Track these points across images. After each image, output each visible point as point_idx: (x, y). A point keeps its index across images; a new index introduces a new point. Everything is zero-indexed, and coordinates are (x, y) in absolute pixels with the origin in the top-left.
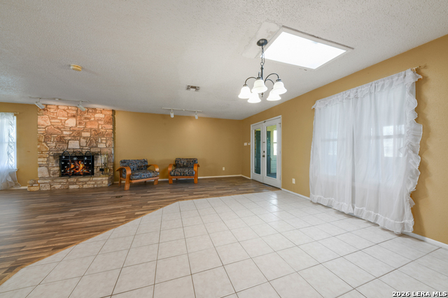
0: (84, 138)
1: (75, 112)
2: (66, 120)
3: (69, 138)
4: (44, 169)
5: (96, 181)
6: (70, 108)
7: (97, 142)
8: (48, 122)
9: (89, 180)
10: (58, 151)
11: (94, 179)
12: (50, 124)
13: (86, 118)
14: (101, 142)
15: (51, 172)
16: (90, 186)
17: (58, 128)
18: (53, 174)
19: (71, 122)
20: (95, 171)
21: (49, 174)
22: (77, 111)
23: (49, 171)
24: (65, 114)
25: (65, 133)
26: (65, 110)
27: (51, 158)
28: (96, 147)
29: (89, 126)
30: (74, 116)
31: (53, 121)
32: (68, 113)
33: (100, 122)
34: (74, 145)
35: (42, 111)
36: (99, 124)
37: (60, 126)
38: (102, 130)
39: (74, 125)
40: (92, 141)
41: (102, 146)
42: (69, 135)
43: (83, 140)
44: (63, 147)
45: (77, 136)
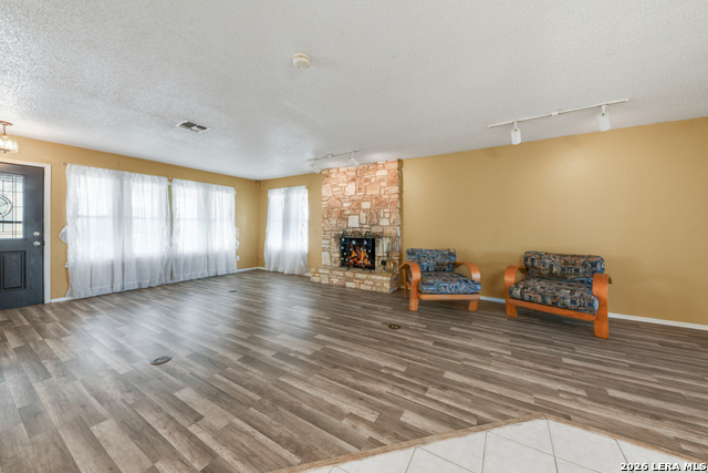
0: (364, 211)
1: (354, 174)
2: (345, 187)
3: (348, 212)
4: (327, 255)
6: (349, 168)
7: (378, 217)
8: (330, 191)
9: (367, 278)
10: (338, 230)
11: (373, 277)
12: (331, 194)
13: (366, 180)
14: (384, 217)
15: (333, 259)
16: (369, 288)
17: (339, 199)
18: (335, 263)
19: (351, 189)
20: (376, 263)
21: (331, 262)
22: (357, 170)
23: (331, 257)
24: (345, 178)
25: (345, 204)
26: (344, 173)
27: (333, 240)
28: (378, 224)
29: (369, 193)
30: (354, 180)
31: (334, 190)
32: (348, 176)
33: (382, 184)
34: (353, 222)
35: (325, 178)
36: (381, 187)
37: (341, 197)
38: (385, 197)
39: (353, 193)
40: (373, 216)
41: (384, 222)
42: (349, 208)
43: (363, 215)
44: (343, 225)
45: (356, 209)
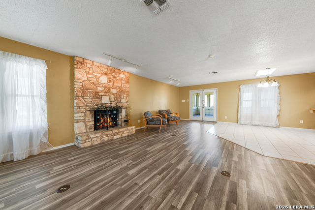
0: (113, 94)
1: (106, 70)
2: (99, 77)
3: (103, 94)
4: (82, 124)
5: (130, 130)
6: (102, 65)
7: (120, 98)
8: (85, 76)
10: (93, 106)
12: (86, 79)
13: (114, 77)
14: (123, 98)
15: (88, 127)
17: (94, 84)
18: (90, 129)
19: (104, 79)
20: (119, 122)
21: (86, 129)
22: (108, 69)
23: (86, 126)
24: (98, 70)
25: (99, 88)
26: (98, 67)
27: (88, 112)
28: (120, 102)
29: (116, 84)
30: (106, 74)
31: (89, 76)
32: (101, 70)
33: (122, 81)
34: (106, 100)
35: (79, 64)
36: (122, 83)
37: (95, 82)
38: (124, 88)
39: (106, 82)
40: (118, 97)
41: (123, 101)
42: (103, 91)
43: (112, 96)
44: (97, 101)
45: (108, 92)
